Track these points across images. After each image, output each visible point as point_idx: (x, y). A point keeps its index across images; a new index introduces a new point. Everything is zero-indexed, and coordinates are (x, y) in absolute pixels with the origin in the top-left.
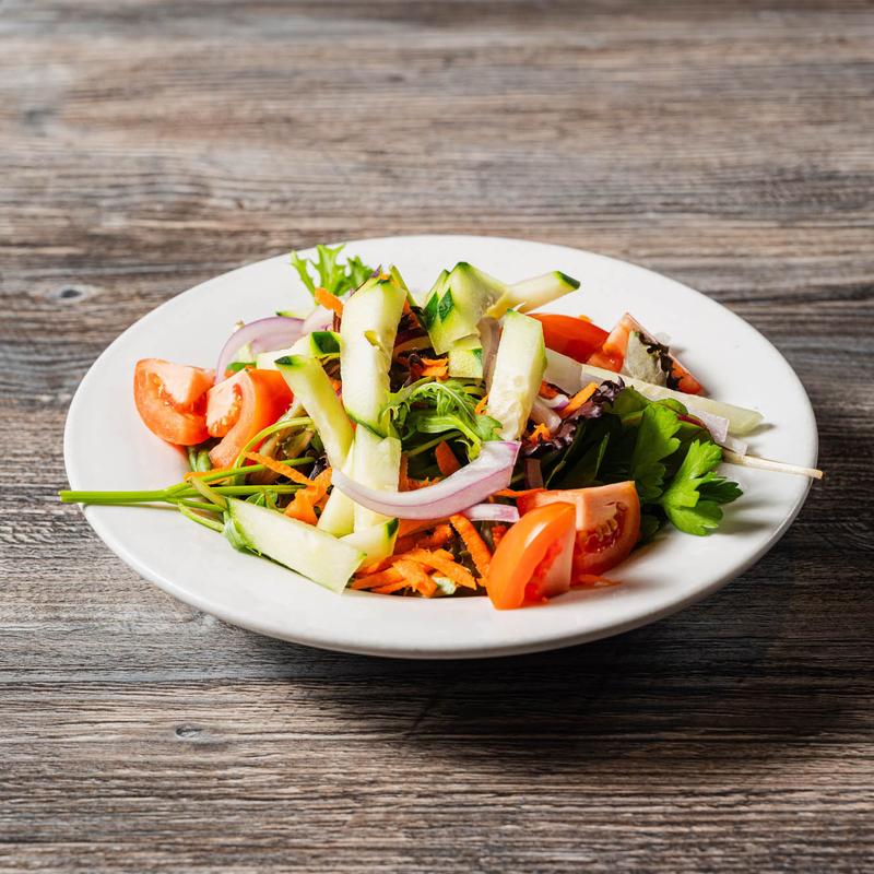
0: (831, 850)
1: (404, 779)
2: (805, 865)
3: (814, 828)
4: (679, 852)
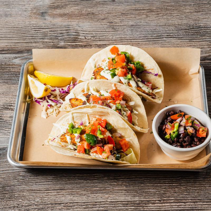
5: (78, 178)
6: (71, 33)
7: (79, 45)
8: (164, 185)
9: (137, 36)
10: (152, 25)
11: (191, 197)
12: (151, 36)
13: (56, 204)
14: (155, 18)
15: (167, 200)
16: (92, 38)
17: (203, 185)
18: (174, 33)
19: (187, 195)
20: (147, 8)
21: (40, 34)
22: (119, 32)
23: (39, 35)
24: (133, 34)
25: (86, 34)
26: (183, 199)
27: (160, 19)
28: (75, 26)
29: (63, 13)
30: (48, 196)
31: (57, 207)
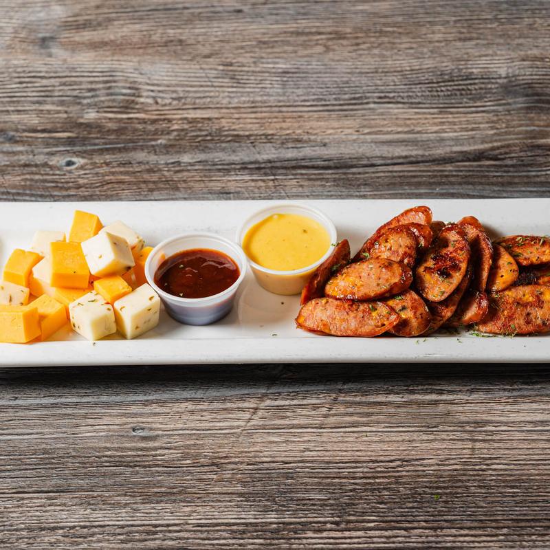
0: (440, 491)
1: (240, 455)
2: (427, 500)
3: (433, 480)
4: (369, 494)
5: (109, 462)
6: (117, 90)
7: (137, 119)
8: (352, 481)
9: (297, 98)
10: (338, 71)
11: (426, 514)
12: (335, 99)
13: (42, 529)
14: (350, 54)
15: (357, 522)
16: (175, 102)
17: (460, 484)
18: (399, 92)
19: (413, 508)
20: (329, 30)
21: (33, 91)
22: (250, 88)
23: (29, 94)
24: (287, 94)
25: (159, 91)
26: (403, 518)
27: (364, 57)
28: (131, 73)
29: (101, 40)
30: (21, 509)
31: (43, 538)
